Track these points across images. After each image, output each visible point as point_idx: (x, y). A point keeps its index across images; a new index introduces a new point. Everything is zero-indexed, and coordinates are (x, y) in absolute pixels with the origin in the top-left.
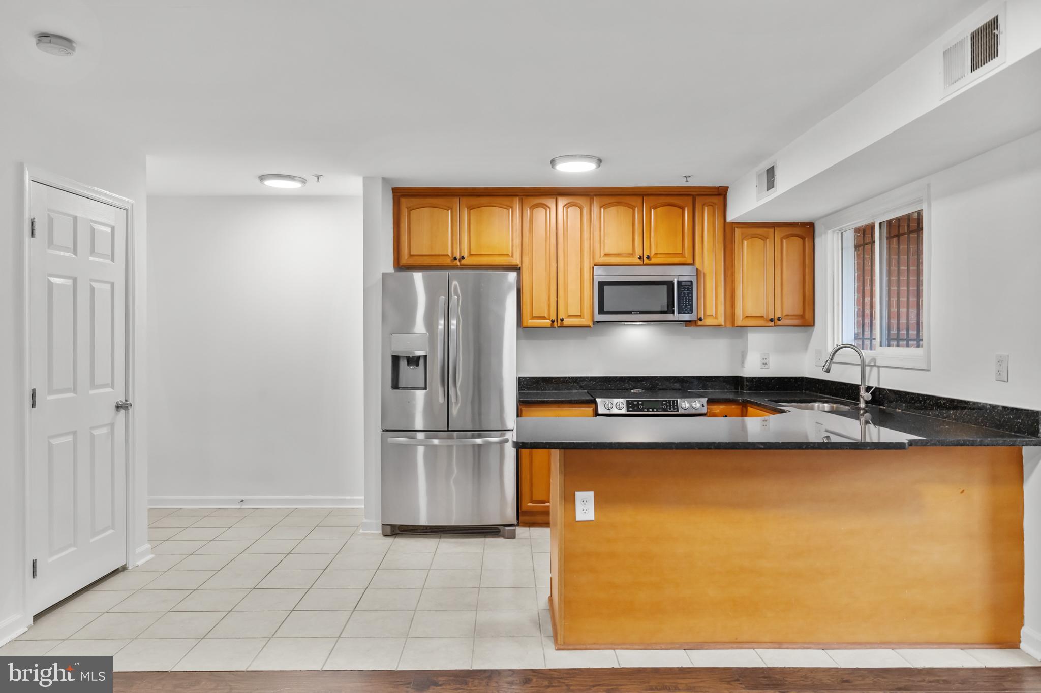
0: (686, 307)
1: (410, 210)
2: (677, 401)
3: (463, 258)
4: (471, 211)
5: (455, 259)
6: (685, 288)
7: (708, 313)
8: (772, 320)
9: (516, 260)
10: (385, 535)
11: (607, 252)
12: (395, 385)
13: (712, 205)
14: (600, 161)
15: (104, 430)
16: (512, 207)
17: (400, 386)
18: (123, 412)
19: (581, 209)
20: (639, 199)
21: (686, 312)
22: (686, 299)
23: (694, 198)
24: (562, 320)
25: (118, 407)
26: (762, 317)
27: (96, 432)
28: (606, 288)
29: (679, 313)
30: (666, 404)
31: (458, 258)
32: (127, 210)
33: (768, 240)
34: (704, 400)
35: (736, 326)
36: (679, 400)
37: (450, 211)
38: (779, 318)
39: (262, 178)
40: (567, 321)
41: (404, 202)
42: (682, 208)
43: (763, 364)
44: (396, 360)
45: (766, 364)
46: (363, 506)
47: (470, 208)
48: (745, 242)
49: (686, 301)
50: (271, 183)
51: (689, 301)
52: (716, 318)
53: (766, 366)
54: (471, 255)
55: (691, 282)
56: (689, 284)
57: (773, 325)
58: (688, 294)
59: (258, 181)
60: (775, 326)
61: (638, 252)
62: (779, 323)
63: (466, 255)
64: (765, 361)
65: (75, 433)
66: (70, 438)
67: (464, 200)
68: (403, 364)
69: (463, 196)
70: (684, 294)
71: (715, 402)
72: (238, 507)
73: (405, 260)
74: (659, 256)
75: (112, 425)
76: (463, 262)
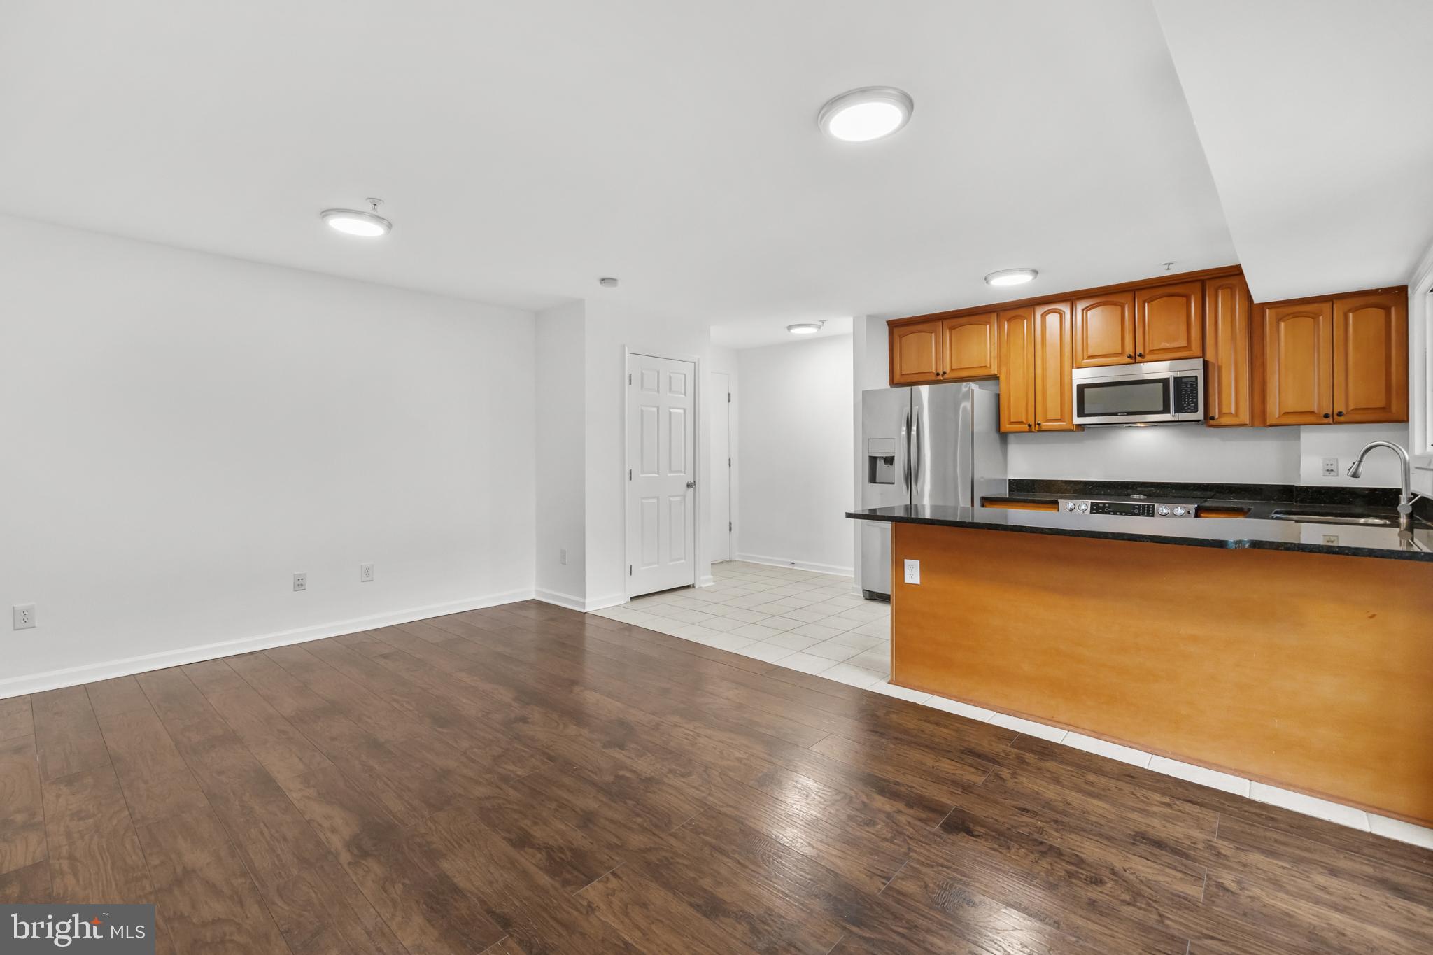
0: (1189, 405)
1: (901, 337)
2: (1154, 506)
3: (944, 373)
4: (953, 331)
5: (938, 374)
6: (1187, 385)
7: (1225, 410)
8: (1326, 416)
9: (994, 371)
10: (866, 599)
11: (1090, 354)
12: (873, 479)
13: (1231, 288)
14: (1035, 272)
15: (678, 499)
16: (989, 323)
17: (877, 481)
18: (692, 489)
19: (1061, 314)
20: (1130, 295)
21: (1189, 411)
22: (1189, 396)
23: (1203, 283)
24: (1039, 424)
25: (689, 486)
26: (1312, 413)
27: (672, 499)
28: (1086, 390)
29: (1176, 412)
30: (1139, 509)
31: (941, 373)
32: (695, 363)
33: (1321, 317)
34: (1192, 507)
35: (1268, 424)
36: (1156, 504)
37: (933, 334)
38: (1341, 412)
39: (789, 328)
40: (1045, 425)
41: (896, 330)
42: (1187, 297)
43: (1328, 470)
44: (873, 460)
45: (1332, 470)
46: (853, 576)
47: (951, 328)
48: (1282, 324)
49: (1189, 399)
50: (795, 331)
51: (1193, 399)
52: (1237, 415)
53: (1332, 473)
54: (952, 370)
55: (1196, 377)
56: (1194, 379)
57: (1331, 422)
58: (1191, 391)
59: (787, 330)
60: (1334, 423)
61: (1129, 349)
62: (1342, 419)
63: (948, 369)
64: (1330, 468)
65: (658, 498)
66: (655, 500)
67: (945, 323)
68: (880, 464)
69: (944, 319)
70: (1186, 391)
71: (1210, 510)
72: (791, 567)
73: (897, 378)
74: (1155, 352)
75: (684, 497)
76: (945, 376)
